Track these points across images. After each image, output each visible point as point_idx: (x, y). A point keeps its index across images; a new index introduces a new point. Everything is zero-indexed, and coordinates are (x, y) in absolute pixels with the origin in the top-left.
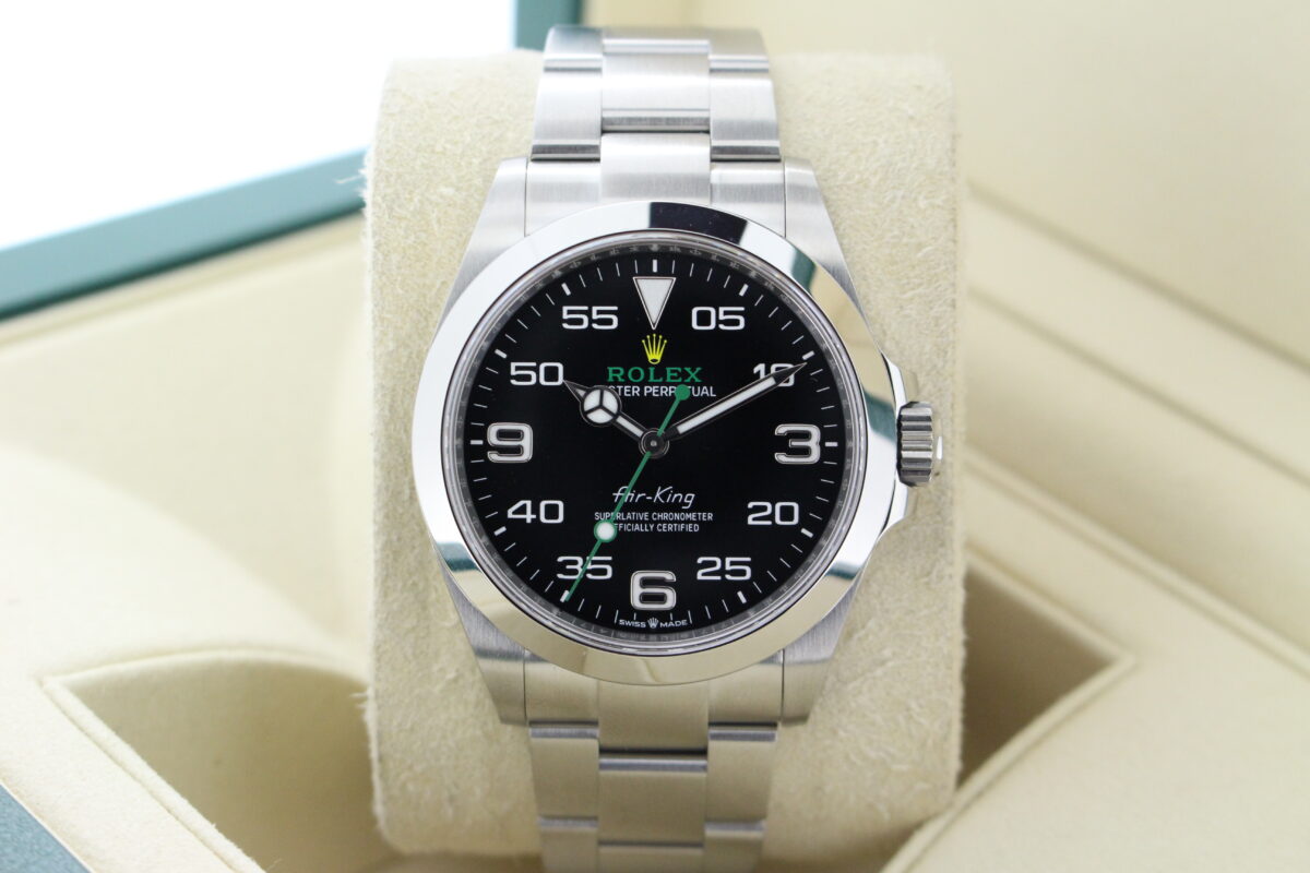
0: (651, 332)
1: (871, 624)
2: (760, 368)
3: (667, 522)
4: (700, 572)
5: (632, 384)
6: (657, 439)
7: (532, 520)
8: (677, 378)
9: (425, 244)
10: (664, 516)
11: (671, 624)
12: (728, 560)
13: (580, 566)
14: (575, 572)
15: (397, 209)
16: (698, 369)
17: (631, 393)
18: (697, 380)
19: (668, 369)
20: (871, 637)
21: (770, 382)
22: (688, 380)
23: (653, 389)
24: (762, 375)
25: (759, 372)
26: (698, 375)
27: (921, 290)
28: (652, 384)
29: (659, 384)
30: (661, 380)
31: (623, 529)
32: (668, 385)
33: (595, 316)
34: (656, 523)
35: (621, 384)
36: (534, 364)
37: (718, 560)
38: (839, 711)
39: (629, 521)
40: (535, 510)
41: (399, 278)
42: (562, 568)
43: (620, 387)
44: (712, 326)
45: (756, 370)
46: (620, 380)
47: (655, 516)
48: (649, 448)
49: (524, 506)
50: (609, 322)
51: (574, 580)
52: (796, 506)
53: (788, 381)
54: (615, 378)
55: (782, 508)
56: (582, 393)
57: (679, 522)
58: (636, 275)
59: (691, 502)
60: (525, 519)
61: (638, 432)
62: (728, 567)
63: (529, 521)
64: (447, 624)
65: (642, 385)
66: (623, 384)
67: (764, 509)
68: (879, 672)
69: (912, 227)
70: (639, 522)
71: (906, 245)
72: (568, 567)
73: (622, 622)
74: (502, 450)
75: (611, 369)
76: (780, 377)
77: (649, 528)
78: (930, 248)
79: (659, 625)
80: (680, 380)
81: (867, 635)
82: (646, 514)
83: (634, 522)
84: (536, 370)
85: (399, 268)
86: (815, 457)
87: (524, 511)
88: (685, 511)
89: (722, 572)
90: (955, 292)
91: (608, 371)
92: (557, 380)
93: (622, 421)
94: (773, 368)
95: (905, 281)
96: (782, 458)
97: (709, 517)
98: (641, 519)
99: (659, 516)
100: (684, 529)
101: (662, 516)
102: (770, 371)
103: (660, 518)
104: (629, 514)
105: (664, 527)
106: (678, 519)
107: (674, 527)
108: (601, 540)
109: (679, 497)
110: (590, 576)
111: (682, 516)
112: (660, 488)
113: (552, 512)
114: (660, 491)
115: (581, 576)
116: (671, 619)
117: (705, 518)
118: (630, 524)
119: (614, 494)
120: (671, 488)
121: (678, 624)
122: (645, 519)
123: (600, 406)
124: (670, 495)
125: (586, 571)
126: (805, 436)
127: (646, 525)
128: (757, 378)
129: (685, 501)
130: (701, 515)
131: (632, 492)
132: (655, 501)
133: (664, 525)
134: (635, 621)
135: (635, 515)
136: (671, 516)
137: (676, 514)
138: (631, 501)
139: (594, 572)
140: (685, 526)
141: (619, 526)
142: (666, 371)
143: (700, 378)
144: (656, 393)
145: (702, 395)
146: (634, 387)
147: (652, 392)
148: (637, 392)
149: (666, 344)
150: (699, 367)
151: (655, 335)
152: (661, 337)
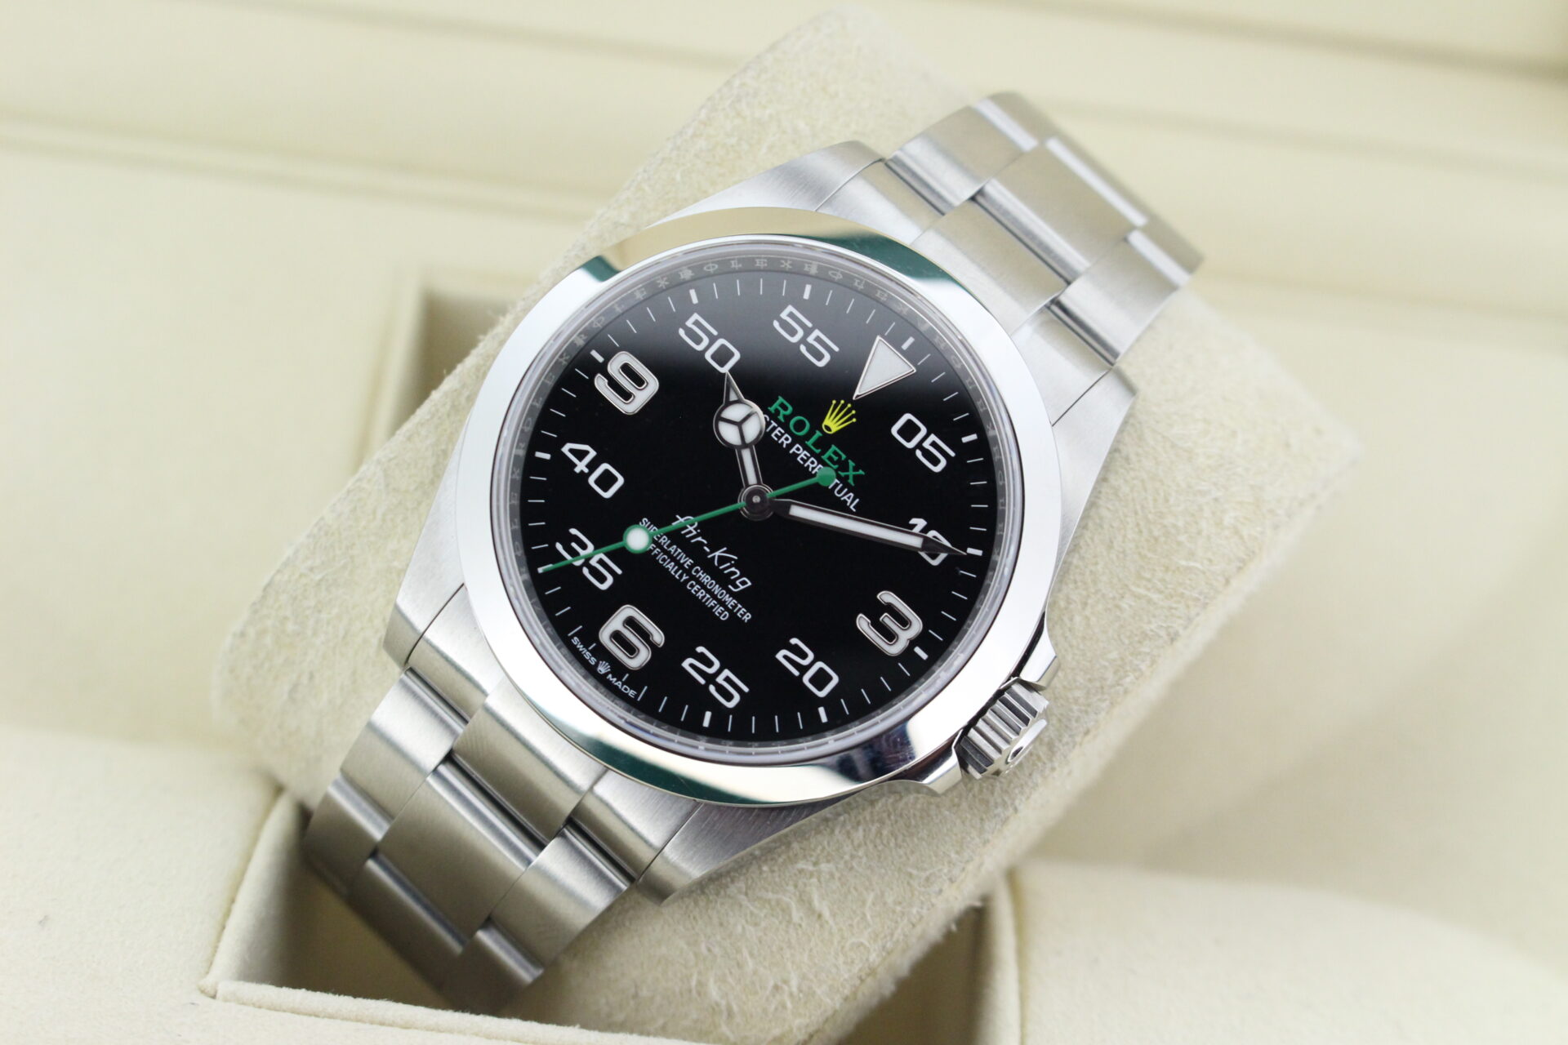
0: (849, 399)
2: (920, 523)
3: (703, 586)
4: (690, 660)
5: (788, 431)
6: (762, 498)
7: (582, 472)
8: (834, 463)
10: (706, 579)
11: (619, 684)
12: (727, 673)
13: (588, 555)
14: (574, 554)
16: (861, 472)
17: (779, 438)
18: (851, 481)
19: (834, 448)
21: (916, 542)
22: (843, 474)
23: (803, 454)
24: (916, 530)
25: (914, 526)
26: (854, 476)
28: (806, 448)
29: (813, 454)
30: (818, 451)
31: (656, 555)
33: (810, 340)
34: (692, 578)
35: (777, 421)
36: (715, 333)
37: (717, 664)
39: (668, 553)
40: (593, 466)
42: (567, 540)
43: (774, 424)
44: (910, 445)
45: (913, 521)
46: (781, 418)
47: (697, 571)
48: (748, 501)
49: (586, 453)
50: (819, 356)
51: (564, 559)
52: (835, 680)
53: (934, 557)
54: (777, 411)
55: (821, 670)
56: (733, 397)
57: (714, 597)
58: (883, 336)
59: (742, 587)
60: (575, 465)
61: (753, 478)
62: (720, 680)
63: (577, 470)
65: (796, 440)
66: (780, 424)
67: (804, 656)
70: (677, 563)
72: (574, 545)
73: (576, 640)
74: (614, 384)
75: (781, 400)
76: (932, 547)
77: (681, 576)
79: (607, 674)
80: (836, 467)
82: (690, 562)
83: (673, 559)
86: (894, 649)
87: (581, 456)
88: (729, 592)
89: (710, 679)
91: (777, 399)
92: (722, 365)
93: (747, 455)
94: (932, 534)
96: (863, 623)
97: (745, 617)
98: (682, 561)
99: (700, 574)
100: (712, 607)
101: (703, 576)
102: (926, 533)
103: (700, 576)
104: (675, 547)
105: (695, 588)
106: (716, 593)
107: (705, 596)
108: (626, 544)
109: (735, 573)
110: (585, 571)
111: (723, 593)
112: (725, 549)
113: (606, 481)
114: (724, 552)
115: (578, 563)
116: (624, 680)
117: (741, 614)
118: (666, 557)
119: (678, 516)
120: (736, 558)
121: (626, 689)
122: (685, 566)
123: (739, 424)
124: (729, 564)
125: (587, 563)
126: (904, 622)
127: (680, 571)
128: (908, 528)
129: (738, 582)
130: (740, 609)
131: (696, 529)
132: (709, 556)
133: (698, 586)
134: (588, 651)
135: (680, 553)
136: (711, 584)
137: (717, 586)
138: (688, 536)
139: (594, 571)
140: (716, 605)
141: (655, 549)
142: (830, 447)
143: (854, 482)
144: (802, 459)
145: (842, 499)
146: (786, 435)
147: (798, 455)
148: (785, 442)
149: (853, 423)
150: (863, 470)
151: (849, 405)
152: (854, 412)
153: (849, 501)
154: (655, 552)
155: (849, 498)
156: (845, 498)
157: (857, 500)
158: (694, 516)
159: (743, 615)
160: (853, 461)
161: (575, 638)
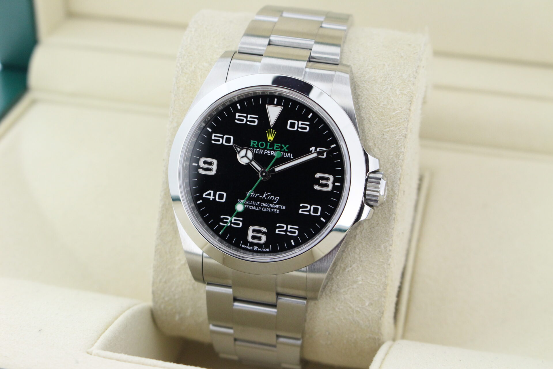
0: (270, 128)
1: (354, 266)
2: (313, 149)
3: (267, 207)
4: (277, 230)
5: (260, 149)
6: (265, 172)
7: (213, 199)
11: (263, 250)
12: (289, 226)
13: (230, 220)
14: (226, 223)
16: (287, 146)
17: (259, 152)
18: (286, 150)
19: (275, 144)
20: (354, 271)
21: (315, 155)
23: (268, 152)
24: (313, 151)
25: (312, 150)
26: (287, 148)
27: (392, 129)
28: (268, 150)
29: (271, 150)
30: (272, 148)
31: (248, 208)
32: (274, 151)
33: (249, 119)
34: (262, 207)
36: (222, 135)
37: (285, 226)
38: (337, 300)
39: (251, 205)
40: (215, 195)
42: (222, 220)
43: (255, 149)
44: (295, 129)
45: (311, 149)
46: (255, 146)
47: (262, 204)
48: (262, 176)
49: (210, 193)
51: (224, 226)
52: (320, 208)
53: (323, 155)
54: (253, 145)
55: (314, 208)
57: (272, 208)
58: (267, 104)
59: (277, 200)
60: (210, 198)
61: (259, 169)
62: (289, 229)
63: (211, 199)
65: (264, 149)
66: (256, 148)
67: (307, 207)
68: (355, 286)
69: (393, 102)
70: (255, 206)
71: (389, 109)
72: (224, 220)
74: (204, 169)
75: (252, 141)
76: (321, 153)
77: (259, 209)
78: (398, 111)
79: (258, 249)
80: (279, 149)
81: (352, 270)
82: (258, 203)
83: (253, 205)
84: (222, 138)
86: (330, 188)
87: (210, 195)
88: (275, 204)
89: (286, 231)
90: (407, 131)
92: (230, 143)
93: (253, 163)
94: (318, 149)
95: (386, 124)
96: (316, 187)
97: (284, 208)
98: (256, 204)
100: (273, 211)
101: (265, 204)
102: (316, 150)
103: (264, 205)
104: (252, 202)
105: (265, 209)
107: (269, 209)
108: (238, 211)
109: (273, 198)
110: (233, 225)
111: (273, 205)
112: (265, 193)
113: (221, 197)
114: (265, 194)
115: (229, 224)
116: (263, 248)
117: (282, 208)
119: (247, 193)
120: (270, 193)
121: (266, 250)
122: (258, 205)
123: (246, 156)
124: (269, 196)
125: (231, 223)
126: (327, 179)
127: (258, 207)
128: (310, 152)
129: (275, 200)
130: (281, 207)
131: (254, 193)
132: (263, 198)
134: (248, 246)
135: (254, 203)
136: (268, 205)
137: (270, 204)
138: (253, 197)
139: (235, 224)
141: (247, 206)
142: (274, 145)
143: (287, 150)
144: (269, 153)
146: (260, 150)
147: (267, 153)
148: (261, 152)
149: (276, 134)
151: (272, 130)
152: (274, 131)
153: (290, 156)
154: (247, 207)
155: (289, 155)
156: (288, 156)
157: (292, 154)
158: (251, 190)
160: (283, 144)
161: (243, 245)
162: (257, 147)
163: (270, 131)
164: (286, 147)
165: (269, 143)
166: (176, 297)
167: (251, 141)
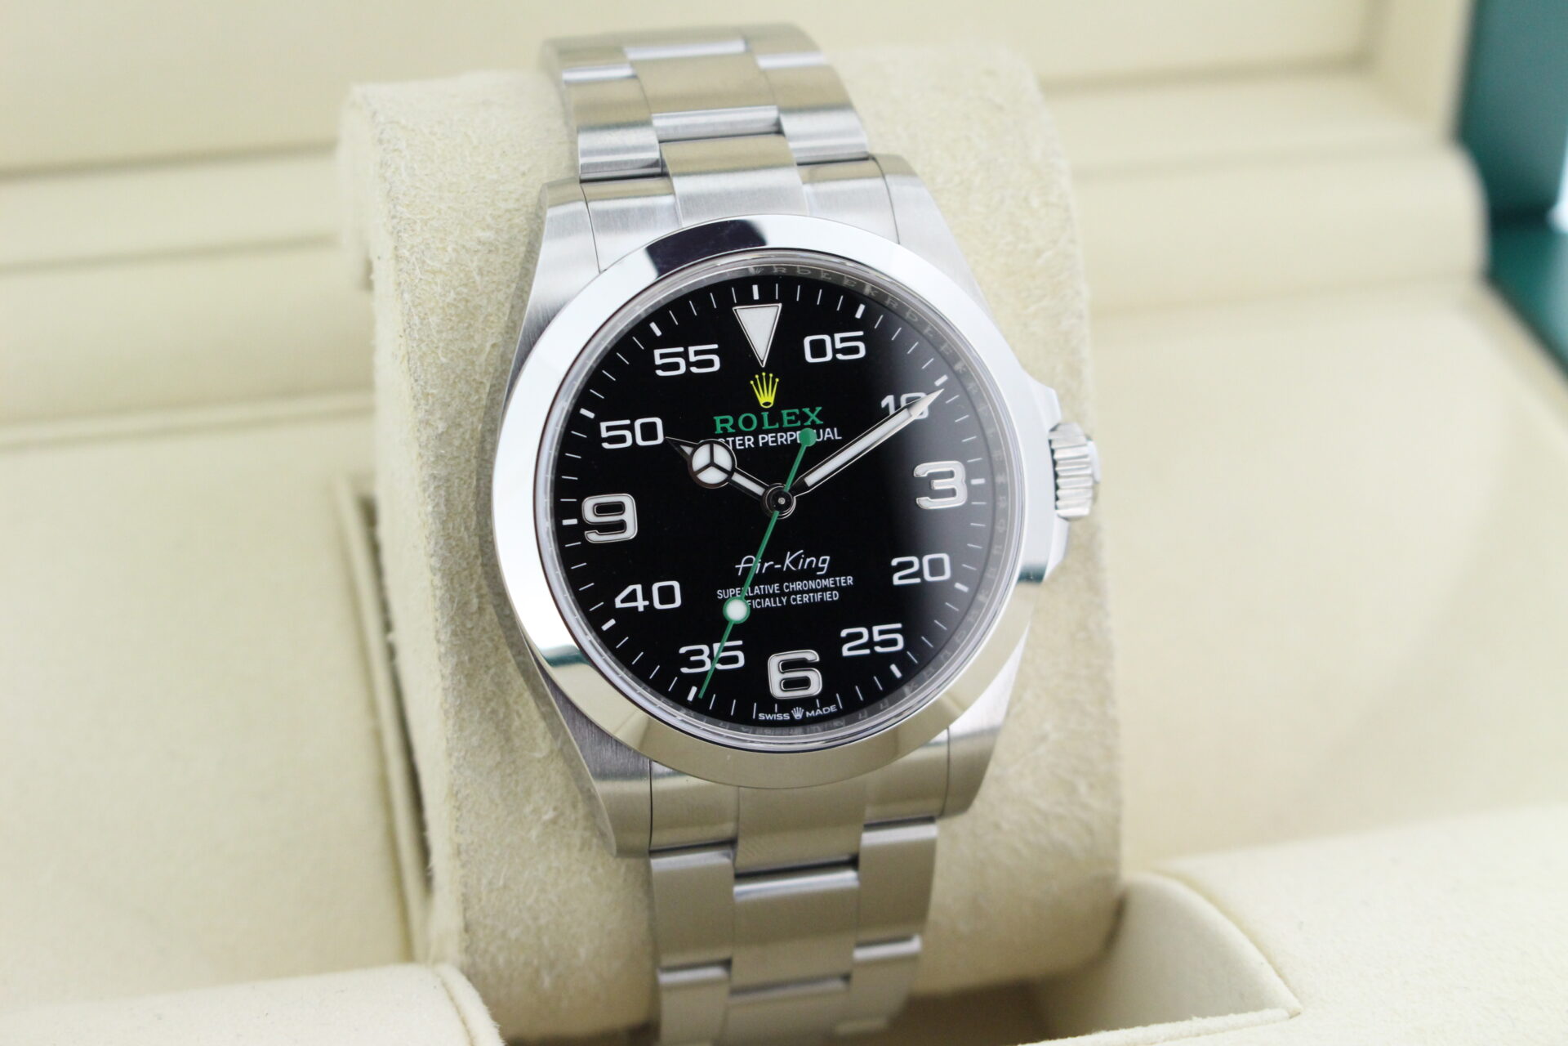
0: (759, 370)
2: (888, 400)
3: (802, 592)
4: (845, 647)
5: (744, 434)
6: (784, 496)
7: (645, 607)
8: (795, 422)
9: (467, 301)
10: (798, 585)
11: (819, 712)
12: (876, 629)
13: (708, 655)
14: (701, 664)
15: (429, 262)
17: (743, 444)
18: (818, 422)
19: (785, 412)
21: (904, 415)
23: (769, 438)
24: (892, 411)
25: (887, 406)
26: (818, 416)
27: (1044, 303)
28: (767, 432)
29: (776, 431)
30: (777, 426)
32: (786, 430)
33: (693, 358)
34: (789, 595)
35: (731, 435)
36: (627, 422)
37: (864, 631)
39: (757, 596)
40: (647, 595)
41: (441, 344)
42: (685, 660)
43: (730, 439)
44: (829, 357)
45: (884, 403)
46: (731, 430)
47: (788, 587)
48: (775, 507)
49: (634, 591)
50: (710, 363)
51: (697, 674)
52: (946, 557)
54: (724, 429)
55: (931, 561)
56: (688, 450)
57: (816, 591)
58: (735, 305)
59: (826, 566)
60: (636, 608)
61: (759, 489)
62: (877, 638)
63: (641, 609)
64: (538, 755)
65: (755, 434)
66: (734, 435)
67: (910, 565)
69: (1027, 230)
70: (769, 596)
71: (1023, 251)
72: (693, 658)
73: (762, 716)
74: (603, 528)
75: (718, 419)
77: (781, 602)
78: (1050, 253)
79: (804, 714)
80: (799, 424)
82: (776, 586)
83: (764, 596)
84: (631, 428)
85: (440, 332)
86: (962, 498)
87: (633, 598)
88: (821, 577)
89: (870, 644)
91: (714, 421)
92: (655, 438)
93: (738, 478)
94: (904, 399)
95: (1026, 294)
96: (927, 503)
97: (848, 582)
98: (771, 592)
99: (791, 586)
100: (822, 599)
101: (794, 586)
102: (900, 403)
103: (793, 588)
104: (756, 587)
105: (798, 599)
106: (814, 587)
107: (810, 597)
108: (734, 620)
109: (812, 561)
110: (721, 666)
111: (818, 583)
112: (789, 553)
113: (667, 595)
114: (790, 556)
115: (710, 667)
116: (818, 706)
117: (844, 583)
118: (758, 600)
119: (737, 566)
120: (802, 551)
121: (826, 710)
122: (776, 592)
123: (712, 463)
124: (802, 560)
125: (715, 661)
126: (949, 475)
127: (777, 599)
128: (886, 414)
129: (820, 565)
130: (840, 580)
132: (785, 569)
133: (798, 596)
134: (776, 714)
135: (764, 588)
136: (805, 584)
137: (810, 582)
138: (757, 572)
139: (724, 661)
140: (822, 595)
142: (782, 414)
143: (821, 420)
144: (773, 442)
145: (825, 439)
147: (768, 441)
148: (751, 443)
149: (778, 383)
150: (819, 406)
151: (764, 374)
152: (771, 375)
153: (831, 436)
154: (753, 604)
155: (828, 434)
156: (826, 436)
157: (835, 430)
159: (846, 582)
160: (805, 407)
161: (760, 715)
162: (734, 431)
163: (761, 378)
164: (816, 413)
165: (767, 413)
166: (543, 921)
167: (715, 418)
